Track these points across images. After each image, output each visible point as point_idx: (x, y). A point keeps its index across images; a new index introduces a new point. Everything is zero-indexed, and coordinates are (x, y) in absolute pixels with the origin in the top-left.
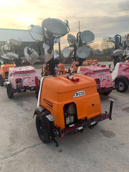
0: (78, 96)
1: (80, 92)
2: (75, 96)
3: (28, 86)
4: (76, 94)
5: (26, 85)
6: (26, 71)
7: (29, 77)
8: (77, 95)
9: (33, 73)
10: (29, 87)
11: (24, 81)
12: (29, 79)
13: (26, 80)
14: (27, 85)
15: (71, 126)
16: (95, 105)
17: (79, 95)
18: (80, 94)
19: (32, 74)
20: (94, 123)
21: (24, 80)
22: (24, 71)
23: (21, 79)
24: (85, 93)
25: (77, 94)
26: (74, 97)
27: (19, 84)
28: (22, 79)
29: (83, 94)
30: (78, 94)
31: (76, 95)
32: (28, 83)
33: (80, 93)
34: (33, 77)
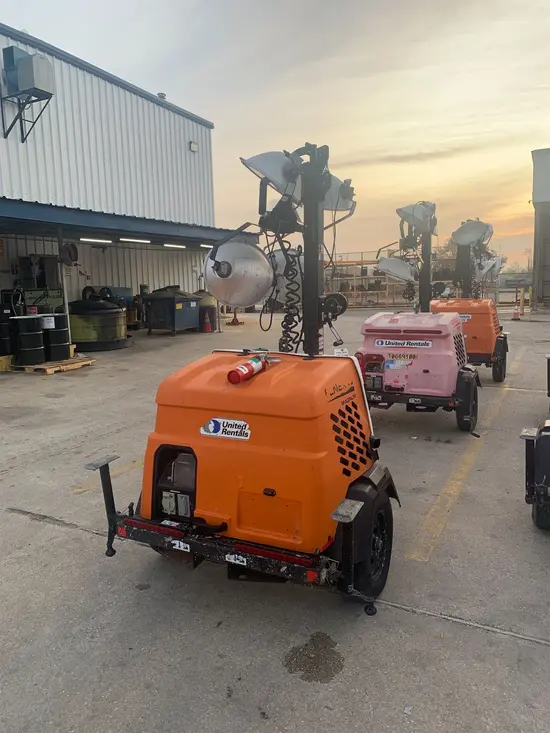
0: (219, 434)
1: (231, 422)
2: (209, 431)
3: (402, 389)
4: (212, 424)
5: (396, 382)
6: (405, 331)
7: (413, 357)
8: (216, 430)
9: (434, 340)
10: (405, 392)
11: (391, 366)
12: (411, 364)
13: (399, 364)
14: (400, 385)
15: (167, 522)
16: (277, 495)
17: (224, 431)
18: (228, 429)
19: (430, 346)
20: (237, 562)
21: (392, 362)
22: (400, 331)
23: (380, 358)
24: (249, 432)
25: (217, 425)
26: (202, 431)
27: (373, 375)
28: (387, 358)
29: (241, 434)
30: (222, 428)
31: (211, 426)
32: (406, 376)
33: (228, 425)
34: (429, 356)
